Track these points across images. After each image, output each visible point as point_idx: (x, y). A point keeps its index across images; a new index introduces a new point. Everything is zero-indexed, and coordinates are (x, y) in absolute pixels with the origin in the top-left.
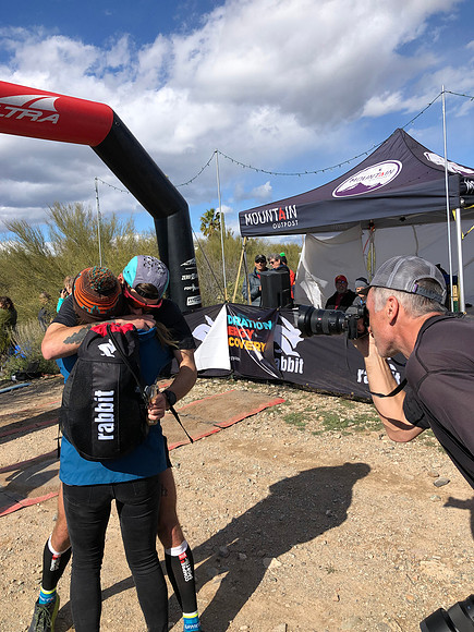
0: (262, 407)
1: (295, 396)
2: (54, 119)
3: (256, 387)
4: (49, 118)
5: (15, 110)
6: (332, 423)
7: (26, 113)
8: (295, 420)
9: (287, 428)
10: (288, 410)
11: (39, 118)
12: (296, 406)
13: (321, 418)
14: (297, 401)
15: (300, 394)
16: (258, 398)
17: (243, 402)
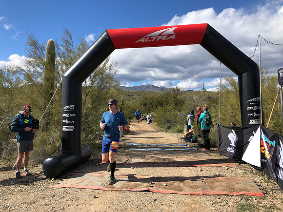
0: (241, 193)
2: (173, 37)
4: (171, 37)
5: (155, 38)
7: (160, 37)
11: (166, 38)
16: (249, 188)
17: (237, 186)
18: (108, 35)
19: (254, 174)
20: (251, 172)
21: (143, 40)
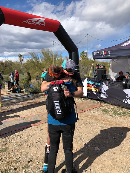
0: (95, 107)
1: (105, 104)
2: (44, 25)
3: (94, 101)
4: (43, 25)
5: (34, 22)
6: (116, 113)
7: (37, 23)
8: (105, 111)
9: (102, 113)
10: (103, 108)
11: (40, 24)
12: (105, 107)
13: (112, 111)
14: (106, 106)
15: (107, 104)
16: (95, 104)
17: (90, 105)
21: (26, 22)
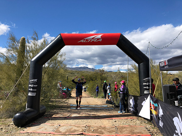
0: (138, 135)
2: (101, 40)
5: (90, 40)
7: (93, 40)
11: (96, 41)
16: (143, 132)
17: (136, 131)
18: (61, 37)
19: (146, 123)
20: (145, 122)
21: (82, 41)
